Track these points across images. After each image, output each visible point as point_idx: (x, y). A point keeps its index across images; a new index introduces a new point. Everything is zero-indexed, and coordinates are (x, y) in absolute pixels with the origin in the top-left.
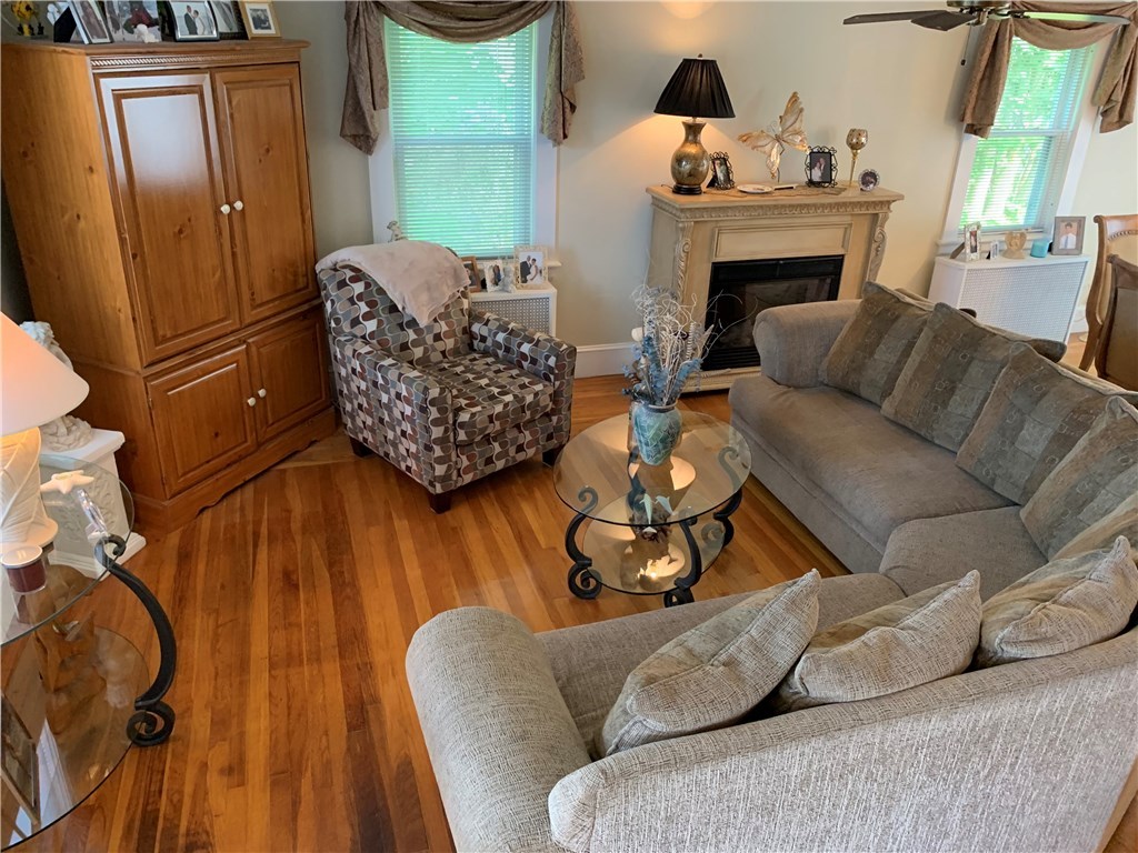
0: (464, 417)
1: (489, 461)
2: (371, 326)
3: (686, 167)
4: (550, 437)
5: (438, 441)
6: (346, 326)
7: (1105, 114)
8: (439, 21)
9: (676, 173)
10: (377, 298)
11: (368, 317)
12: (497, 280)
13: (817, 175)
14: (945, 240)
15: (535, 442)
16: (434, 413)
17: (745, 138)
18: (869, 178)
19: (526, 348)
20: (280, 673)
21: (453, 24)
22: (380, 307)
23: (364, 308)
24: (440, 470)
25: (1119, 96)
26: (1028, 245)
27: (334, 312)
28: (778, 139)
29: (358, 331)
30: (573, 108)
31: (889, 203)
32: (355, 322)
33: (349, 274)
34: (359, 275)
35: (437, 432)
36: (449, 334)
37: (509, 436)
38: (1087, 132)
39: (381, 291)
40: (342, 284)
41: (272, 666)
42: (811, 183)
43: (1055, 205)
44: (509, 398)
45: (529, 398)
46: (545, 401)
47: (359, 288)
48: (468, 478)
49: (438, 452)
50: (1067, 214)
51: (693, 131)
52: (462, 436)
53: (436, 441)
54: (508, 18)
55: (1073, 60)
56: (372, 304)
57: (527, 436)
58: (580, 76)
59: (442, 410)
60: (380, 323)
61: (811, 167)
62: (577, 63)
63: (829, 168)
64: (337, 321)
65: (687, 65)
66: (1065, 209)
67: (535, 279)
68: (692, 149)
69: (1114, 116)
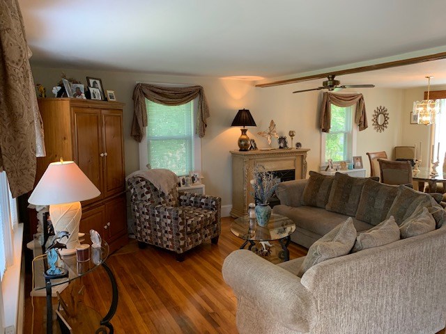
0: (190, 222)
1: (197, 240)
2: (148, 196)
3: (243, 143)
4: (215, 232)
5: (182, 231)
6: (139, 197)
7: (359, 125)
8: (164, 99)
9: (240, 145)
10: (150, 186)
11: (147, 193)
12: (184, 183)
13: (282, 145)
14: (322, 165)
15: (210, 234)
16: (180, 220)
17: (260, 134)
18: (298, 145)
19: (203, 201)
20: (145, 314)
21: (169, 100)
22: (151, 189)
23: (146, 190)
24: (182, 243)
25: (363, 120)
26: (347, 166)
27: (135, 192)
28: (269, 134)
29: (143, 199)
30: (206, 126)
31: (306, 152)
32: (143, 195)
33: (140, 179)
34: (143, 180)
35: (181, 228)
36: (174, 199)
37: (203, 231)
38: (356, 131)
39: (151, 184)
40: (138, 182)
41: (140, 313)
42: (280, 147)
43: (352, 154)
44: (202, 216)
45: (209, 216)
46: (213, 217)
47: (144, 183)
48: (191, 247)
49: (181, 236)
50: (356, 156)
51: (244, 132)
52: (189, 230)
53: (181, 231)
54: (185, 98)
55: (347, 110)
56: (148, 188)
57: (208, 231)
58: (208, 116)
59: (183, 219)
60: (152, 195)
61: (280, 143)
62: (207, 112)
63: (285, 143)
64: (136, 196)
65: (240, 112)
66: (355, 155)
67: (197, 182)
68: (244, 137)
69: (363, 126)
